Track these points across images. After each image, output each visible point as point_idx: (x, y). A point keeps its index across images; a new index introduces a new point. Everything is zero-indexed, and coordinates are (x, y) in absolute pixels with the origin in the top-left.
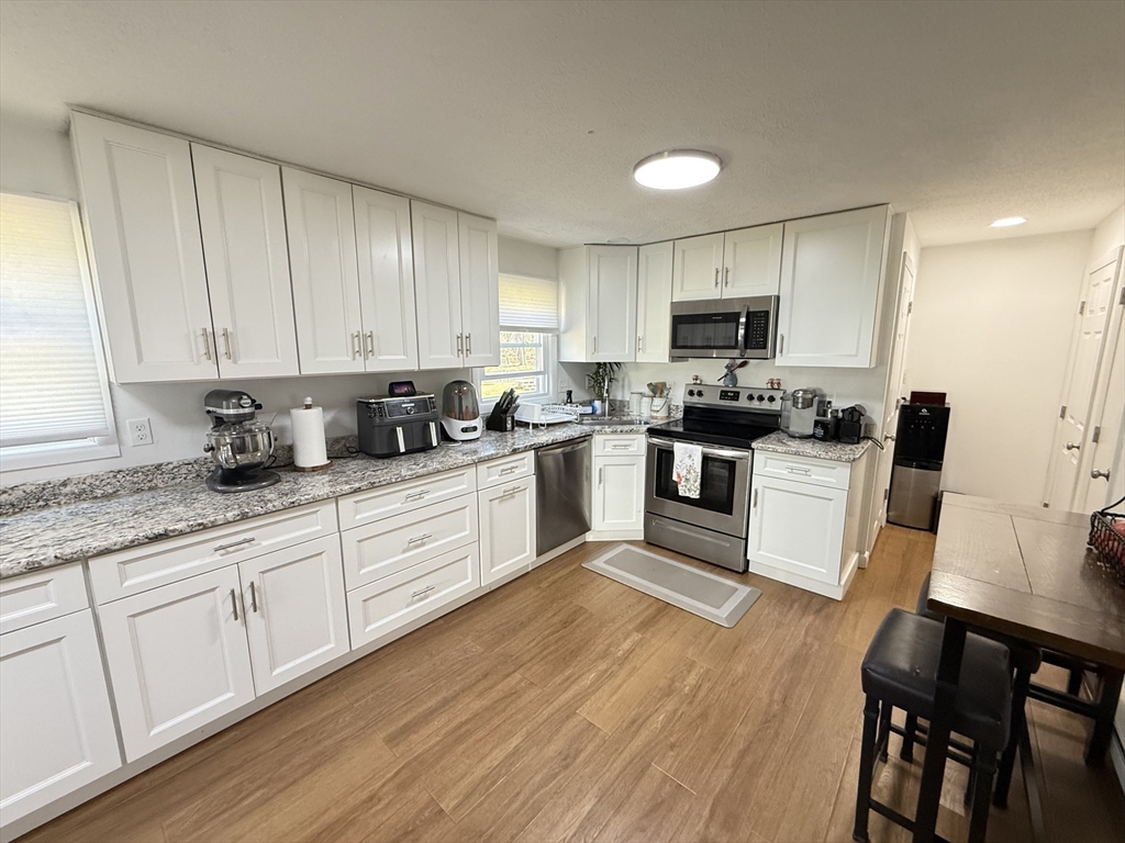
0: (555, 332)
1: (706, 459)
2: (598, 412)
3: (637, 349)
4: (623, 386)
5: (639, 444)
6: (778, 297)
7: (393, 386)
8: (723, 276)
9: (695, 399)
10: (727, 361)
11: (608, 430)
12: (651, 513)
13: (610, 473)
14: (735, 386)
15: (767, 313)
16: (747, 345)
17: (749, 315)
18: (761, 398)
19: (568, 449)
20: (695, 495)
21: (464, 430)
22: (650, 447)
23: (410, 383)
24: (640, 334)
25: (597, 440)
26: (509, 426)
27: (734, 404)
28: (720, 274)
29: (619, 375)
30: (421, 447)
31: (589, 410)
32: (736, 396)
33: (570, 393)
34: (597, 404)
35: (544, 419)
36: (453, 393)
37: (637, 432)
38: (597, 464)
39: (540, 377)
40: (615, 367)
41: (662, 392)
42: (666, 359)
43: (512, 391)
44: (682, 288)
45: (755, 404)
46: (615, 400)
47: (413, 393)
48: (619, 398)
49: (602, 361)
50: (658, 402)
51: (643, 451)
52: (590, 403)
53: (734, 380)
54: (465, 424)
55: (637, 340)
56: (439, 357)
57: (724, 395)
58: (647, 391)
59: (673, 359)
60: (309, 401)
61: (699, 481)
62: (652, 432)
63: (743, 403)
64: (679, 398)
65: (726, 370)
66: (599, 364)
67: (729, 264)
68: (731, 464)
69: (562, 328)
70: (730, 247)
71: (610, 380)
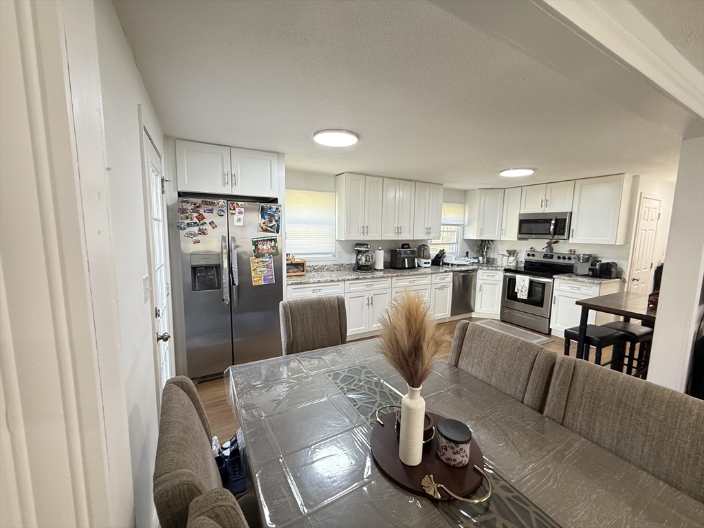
0: (463, 226)
1: (531, 282)
2: (481, 262)
3: (501, 234)
4: (494, 251)
5: (500, 276)
6: (571, 213)
7: (403, 245)
8: (545, 203)
9: (531, 258)
10: (548, 241)
11: (485, 268)
12: (503, 307)
13: (485, 287)
14: (552, 252)
15: (565, 220)
16: (555, 233)
17: (556, 220)
18: (564, 258)
19: (466, 274)
20: (525, 297)
21: (425, 263)
22: (505, 277)
23: (408, 244)
24: (503, 228)
25: (480, 272)
26: (441, 264)
27: (550, 260)
28: (543, 202)
29: (492, 246)
30: (412, 267)
31: (476, 261)
32: (551, 257)
33: (467, 253)
34: (481, 258)
35: (456, 262)
36: (421, 249)
37: (499, 270)
38: (479, 283)
39: (454, 245)
40: (490, 242)
41: (514, 254)
42: (516, 239)
43: (444, 250)
44: (525, 207)
45: (561, 261)
46: (489, 258)
47: (409, 248)
48: (492, 257)
49: (484, 239)
50: (512, 258)
51: (502, 279)
52: (477, 258)
53: (552, 250)
54: (425, 261)
55: (502, 230)
56: (419, 236)
57: (545, 256)
58: (506, 254)
59: (519, 239)
60: (380, 248)
61: (527, 291)
62: (506, 270)
63: (555, 260)
64: (523, 257)
65: (547, 245)
66: (482, 240)
67: (548, 198)
68: (544, 285)
69: (466, 224)
70: (548, 191)
71: (488, 248)
